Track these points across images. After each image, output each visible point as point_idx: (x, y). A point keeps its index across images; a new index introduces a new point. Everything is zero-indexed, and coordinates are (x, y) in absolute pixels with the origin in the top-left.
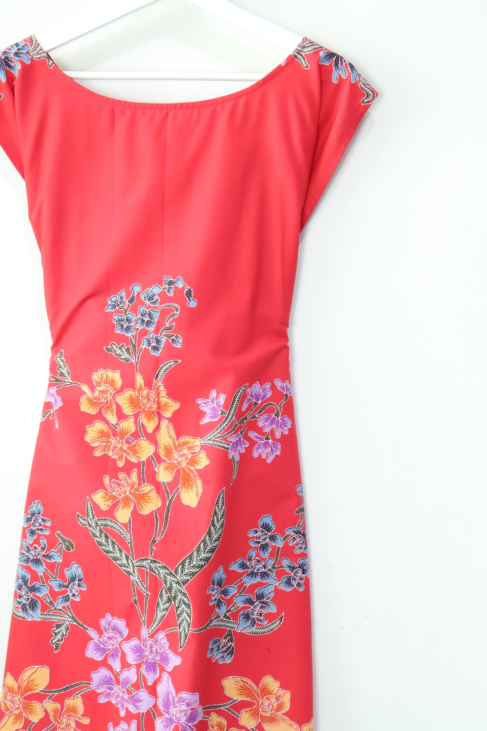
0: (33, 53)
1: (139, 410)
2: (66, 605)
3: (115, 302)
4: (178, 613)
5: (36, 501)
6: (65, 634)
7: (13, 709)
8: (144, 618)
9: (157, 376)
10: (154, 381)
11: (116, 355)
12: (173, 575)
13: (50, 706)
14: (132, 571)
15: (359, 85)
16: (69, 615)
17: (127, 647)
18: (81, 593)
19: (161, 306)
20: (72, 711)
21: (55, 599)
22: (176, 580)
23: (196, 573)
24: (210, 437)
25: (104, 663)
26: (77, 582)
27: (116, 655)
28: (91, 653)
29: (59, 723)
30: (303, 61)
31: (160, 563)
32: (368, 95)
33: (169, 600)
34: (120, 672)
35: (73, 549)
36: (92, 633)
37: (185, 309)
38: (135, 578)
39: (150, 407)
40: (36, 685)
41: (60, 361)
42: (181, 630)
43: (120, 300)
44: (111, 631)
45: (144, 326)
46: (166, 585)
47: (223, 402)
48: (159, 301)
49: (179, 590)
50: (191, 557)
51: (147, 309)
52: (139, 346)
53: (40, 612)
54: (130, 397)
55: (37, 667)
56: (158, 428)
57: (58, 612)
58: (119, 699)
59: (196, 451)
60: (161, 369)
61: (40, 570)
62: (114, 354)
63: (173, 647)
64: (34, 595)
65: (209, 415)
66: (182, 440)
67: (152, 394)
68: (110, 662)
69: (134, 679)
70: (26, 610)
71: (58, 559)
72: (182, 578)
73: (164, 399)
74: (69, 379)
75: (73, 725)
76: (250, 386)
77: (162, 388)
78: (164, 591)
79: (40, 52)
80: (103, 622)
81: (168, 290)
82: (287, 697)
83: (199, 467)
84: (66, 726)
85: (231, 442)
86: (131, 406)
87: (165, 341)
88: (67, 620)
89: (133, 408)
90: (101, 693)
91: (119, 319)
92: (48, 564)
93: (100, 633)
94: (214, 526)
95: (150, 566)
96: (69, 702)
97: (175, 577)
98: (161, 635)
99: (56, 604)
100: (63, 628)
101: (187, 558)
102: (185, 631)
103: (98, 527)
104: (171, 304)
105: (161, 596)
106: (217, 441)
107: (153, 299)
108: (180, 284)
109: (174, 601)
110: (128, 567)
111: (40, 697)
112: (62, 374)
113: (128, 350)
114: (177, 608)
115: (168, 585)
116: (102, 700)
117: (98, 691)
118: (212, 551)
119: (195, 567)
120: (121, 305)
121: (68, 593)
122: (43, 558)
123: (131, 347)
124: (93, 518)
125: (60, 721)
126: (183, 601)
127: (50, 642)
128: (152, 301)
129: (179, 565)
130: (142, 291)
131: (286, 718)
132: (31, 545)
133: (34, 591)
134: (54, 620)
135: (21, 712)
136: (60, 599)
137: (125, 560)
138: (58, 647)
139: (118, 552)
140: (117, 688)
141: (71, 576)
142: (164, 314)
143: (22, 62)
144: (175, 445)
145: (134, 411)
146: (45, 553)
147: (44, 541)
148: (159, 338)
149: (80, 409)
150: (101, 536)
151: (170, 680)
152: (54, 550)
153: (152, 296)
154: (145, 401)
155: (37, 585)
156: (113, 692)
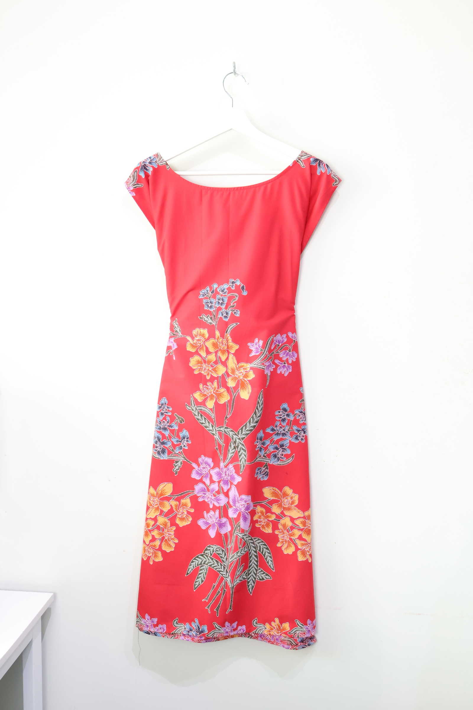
0: (159, 162)
1: (218, 349)
2: (180, 451)
3: (204, 293)
4: (240, 454)
5: (164, 398)
6: (180, 466)
7: (154, 505)
8: (221, 457)
9: (227, 331)
10: (225, 334)
11: (205, 321)
12: (237, 435)
13: (173, 503)
14: (215, 433)
15: (331, 176)
16: (182, 457)
17: (213, 472)
18: (188, 445)
19: (228, 295)
20: (184, 506)
21: (175, 448)
22: (238, 437)
23: (249, 434)
24: (255, 363)
25: (201, 481)
26: (186, 439)
27: (207, 477)
28: (194, 476)
29: (178, 512)
30: (301, 163)
31: (229, 429)
32: (336, 181)
33: (235, 448)
34: (210, 485)
35: (183, 422)
36: (194, 465)
37: (241, 296)
38: (217, 437)
39: (223, 348)
40: (166, 493)
41: (175, 324)
42: (241, 463)
43: (206, 292)
44: (204, 464)
45: (220, 305)
46: (233, 440)
47: (262, 344)
48: (227, 292)
49: (240, 443)
50: (246, 426)
51: (221, 296)
52: (217, 316)
53: (167, 455)
54: (213, 343)
55: (166, 483)
56: (227, 358)
57: (176, 455)
58: (209, 499)
59: (248, 370)
60: (229, 328)
61: (167, 433)
62: (204, 320)
63: (237, 472)
64: (163, 446)
65: (254, 352)
66: (240, 365)
67: (224, 341)
68: (204, 480)
69: (217, 489)
70: (160, 454)
71: (176, 428)
72: (241, 437)
73: (231, 343)
74: (180, 334)
75: (186, 513)
76: (275, 336)
77: (229, 338)
78: (232, 443)
79: (162, 161)
80: (200, 460)
81: (232, 286)
82: (296, 497)
83: (249, 379)
84: (182, 513)
85: (266, 365)
86: (213, 347)
87: (230, 313)
88: (181, 459)
89: (214, 349)
90: (200, 496)
91: (206, 302)
92: (171, 430)
93: (199, 465)
94: (257, 409)
95: (225, 430)
96: (183, 501)
97: (238, 436)
98: (231, 466)
99: (175, 451)
100: (179, 463)
101: (244, 426)
102: (243, 464)
103: (197, 411)
104: (233, 293)
105: (230, 446)
106: (259, 365)
107: (224, 291)
108: (238, 283)
109: (237, 448)
110: (213, 431)
111: (168, 499)
112: (176, 331)
113: (211, 318)
114: (238, 452)
115: (234, 440)
116: (200, 500)
117: (198, 495)
118: (257, 422)
119: (248, 430)
120: (207, 295)
121: (181, 445)
122: (168, 427)
123: (213, 317)
124: (194, 406)
125: (178, 511)
126: (242, 448)
127: (173, 470)
128: (223, 292)
129: (240, 430)
130: (218, 287)
131: (296, 508)
132: (162, 421)
133: (164, 444)
134: (175, 459)
135: (158, 506)
136: (177, 448)
137: (211, 427)
138: (177, 473)
139: (207, 423)
140: (208, 493)
141: (183, 436)
142: (230, 299)
143: (153, 167)
144: (236, 367)
145: (215, 350)
146: (169, 424)
147: (168, 418)
148: (228, 312)
149: (186, 349)
150: (198, 415)
151: (236, 489)
152: (173, 423)
153: (224, 290)
154: (221, 345)
155: (165, 441)
156: (206, 495)
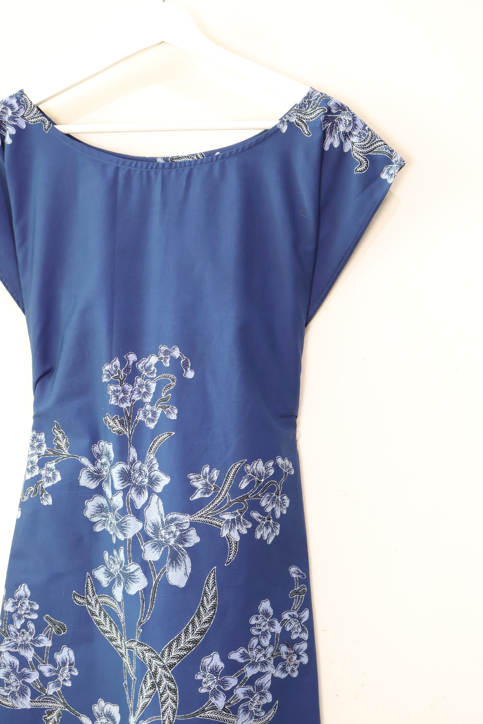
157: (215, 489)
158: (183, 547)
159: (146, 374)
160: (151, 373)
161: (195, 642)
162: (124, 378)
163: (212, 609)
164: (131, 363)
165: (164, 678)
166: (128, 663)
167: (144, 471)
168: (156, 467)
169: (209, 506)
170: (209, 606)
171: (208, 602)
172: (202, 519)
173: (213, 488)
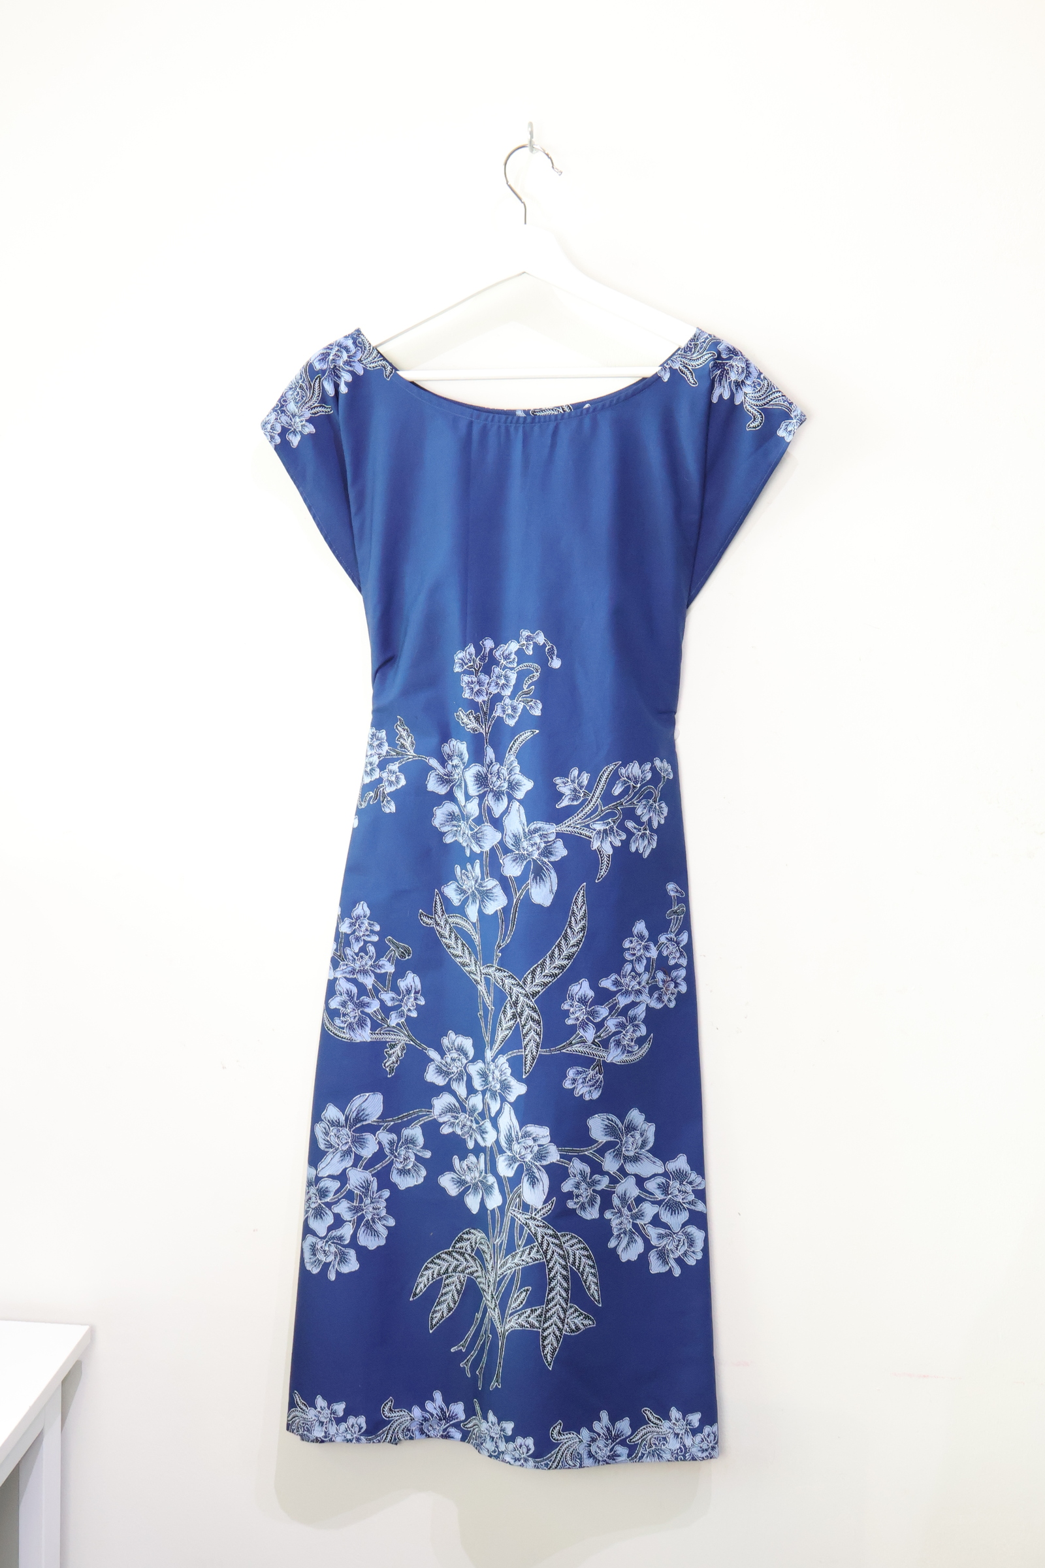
157: (584, 795)
158: (549, 861)
159: (504, 663)
160: (511, 662)
161: (562, 967)
162: (480, 667)
163: (581, 931)
164: (488, 650)
165: (526, 1008)
166: (484, 991)
167: (503, 774)
168: (517, 769)
169: (578, 815)
170: (578, 928)
171: (576, 923)
172: (570, 829)
173: (583, 794)
